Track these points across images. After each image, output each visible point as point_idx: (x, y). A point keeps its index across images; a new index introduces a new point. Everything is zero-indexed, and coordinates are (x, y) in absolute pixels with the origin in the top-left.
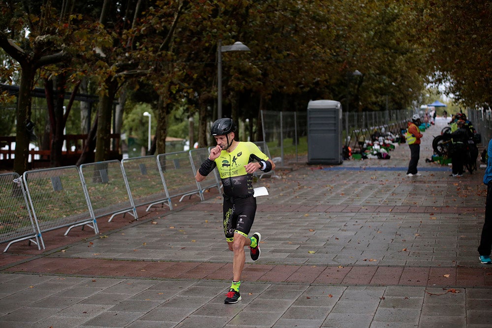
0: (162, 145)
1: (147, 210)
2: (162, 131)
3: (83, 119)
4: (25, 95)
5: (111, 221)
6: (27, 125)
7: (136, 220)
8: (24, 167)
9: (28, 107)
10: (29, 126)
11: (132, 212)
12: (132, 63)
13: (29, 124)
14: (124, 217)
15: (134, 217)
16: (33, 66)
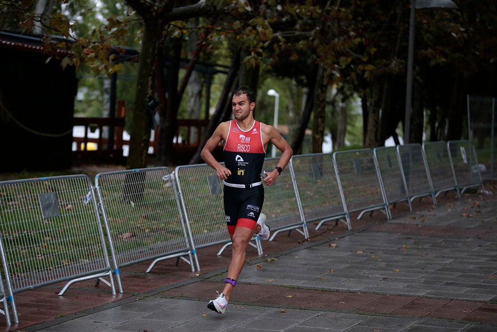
0: (319, 139)
1: (317, 228)
2: (320, 120)
3: (192, 97)
4: (148, 61)
5: (272, 241)
6: (150, 104)
7: (307, 240)
8: (142, 161)
9: (150, 78)
10: (152, 104)
11: (302, 229)
12: (287, 20)
13: (152, 102)
14: (289, 236)
15: (304, 236)
16: (160, 21)
